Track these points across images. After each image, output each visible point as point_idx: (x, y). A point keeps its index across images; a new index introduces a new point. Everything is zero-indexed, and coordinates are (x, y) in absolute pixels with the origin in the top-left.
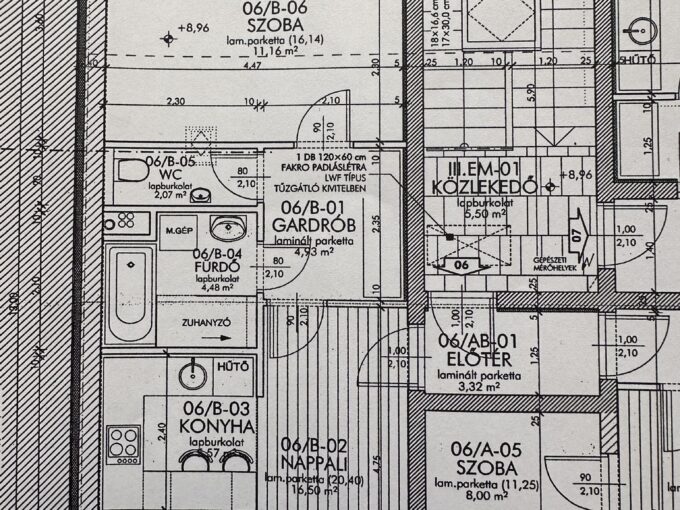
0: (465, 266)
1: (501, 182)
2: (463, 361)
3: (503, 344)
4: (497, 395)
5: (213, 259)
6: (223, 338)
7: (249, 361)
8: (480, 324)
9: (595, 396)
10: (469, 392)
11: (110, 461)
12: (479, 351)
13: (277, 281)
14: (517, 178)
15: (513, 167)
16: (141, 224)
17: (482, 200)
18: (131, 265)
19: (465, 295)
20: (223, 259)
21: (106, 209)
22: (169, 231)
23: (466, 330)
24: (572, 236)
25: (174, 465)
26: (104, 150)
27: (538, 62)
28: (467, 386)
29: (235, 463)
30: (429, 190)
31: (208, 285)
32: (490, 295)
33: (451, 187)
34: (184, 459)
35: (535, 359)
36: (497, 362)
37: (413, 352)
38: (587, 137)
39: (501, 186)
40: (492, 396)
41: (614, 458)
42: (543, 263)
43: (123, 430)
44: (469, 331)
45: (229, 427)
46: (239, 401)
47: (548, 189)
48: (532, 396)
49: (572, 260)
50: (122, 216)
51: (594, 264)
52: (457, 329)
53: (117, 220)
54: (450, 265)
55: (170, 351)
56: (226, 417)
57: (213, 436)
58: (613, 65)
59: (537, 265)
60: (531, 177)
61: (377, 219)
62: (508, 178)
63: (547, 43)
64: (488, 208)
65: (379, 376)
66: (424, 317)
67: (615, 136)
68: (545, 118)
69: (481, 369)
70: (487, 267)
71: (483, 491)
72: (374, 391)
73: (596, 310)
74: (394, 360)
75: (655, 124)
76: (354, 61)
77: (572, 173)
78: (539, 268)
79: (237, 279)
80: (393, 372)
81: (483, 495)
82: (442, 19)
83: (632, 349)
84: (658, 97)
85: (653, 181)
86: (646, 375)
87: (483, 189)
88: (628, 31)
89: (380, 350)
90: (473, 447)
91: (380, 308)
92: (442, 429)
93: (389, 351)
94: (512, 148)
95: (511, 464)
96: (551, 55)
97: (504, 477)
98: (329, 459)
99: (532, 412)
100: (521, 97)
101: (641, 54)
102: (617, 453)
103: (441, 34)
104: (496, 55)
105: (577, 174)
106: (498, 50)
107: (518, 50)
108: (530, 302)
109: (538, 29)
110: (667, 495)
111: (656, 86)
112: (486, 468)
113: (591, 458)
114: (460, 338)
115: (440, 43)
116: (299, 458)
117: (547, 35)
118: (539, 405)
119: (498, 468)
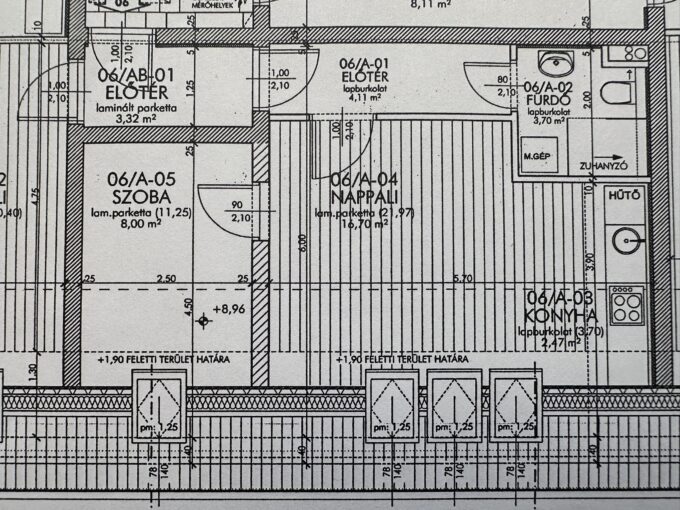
0: (126, 3)
2: (121, 94)
3: (160, 78)
4: (153, 127)
8: (139, 58)
9: (247, 127)
10: (126, 124)
12: (137, 84)
19: (125, 31)
23: (125, 65)
28: (125, 118)
32: (150, 31)
35: (190, 92)
36: (154, 95)
37: (73, 87)
40: (148, 127)
41: (265, 186)
44: (129, 66)
48: (187, 127)
51: (250, 1)
52: (117, 64)
54: (111, 2)
59: (195, 2)
65: (40, 110)
66: (84, 52)
69: (138, 102)
70: (147, 4)
71: (137, 219)
72: (34, 125)
73: (252, 46)
74: (54, 95)
78: (197, 5)
80: (53, 106)
81: (137, 223)
83: (284, 81)
86: (297, 106)
89: (40, 85)
90: (129, 176)
91: (41, 44)
92: (100, 160)
93: (50, 86)
95: (165, 192)
97: (157, 205)
99: (186, 142)
102: (268, 181)
108: (188, 37)
110: (315, 220)
112: (141, 197)
113: (242, 186)
114: (119, 72)
118: (193, 136)
119: (152, 197)
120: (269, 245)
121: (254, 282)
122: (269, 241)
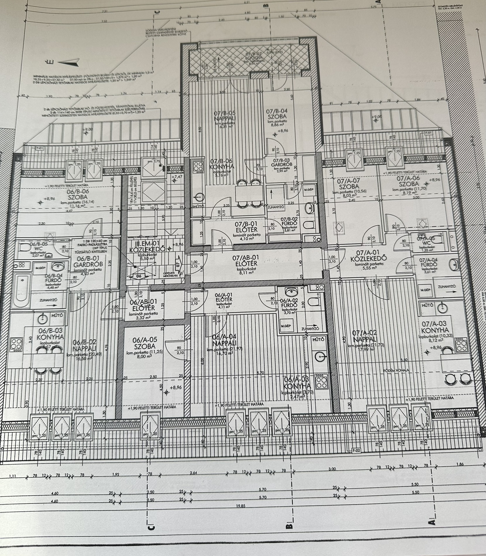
0: (140, 276)
1: (153, 248)
2: (138, 309)
3: (152, 302)
5: (52, 278)
6: (54, 305)
7: (63, 313)
8: (145, 296)
9: (183, 319)
10: (140, 320)
11: (11, 350)
12: (143, 305)
13: (75, 284)
14: (158, 246)
15: (157, 243)
16: (27, 266)
17: (146, 254)
18: (22, 280)
19: (140, 286)
20: (56, 278)
21: (15, 261)
22: (37, 268)
23: (140, 298)
24: (177, 265)
25: (34, 352)
26: (15, 241)
27: (166, 208)
28: (139, 318)
29: (56, 350)
30: (128, 251)
31: (50, 287)
32: (148, 286)
33: (136, 250)
34: (38, 349)
35: (163, 307)
36: (150, 309)
37: (121, 307)
38: (182, 232)
39: (153, 249)
40: (148, 321)
41: (189, 341)
42: (166, 274)
43: (17, 339)
44: (141, 299)
45: (55, 337)
46: (59, 328)
47: (169, 249)
48: (162, 320)
49: (176, 273)
50: (20, 263)
51: (184, 274)
52: (137, 298)
53: (18, 265)
54: (135, 276)
55: (35, 310)
56: (53, 334)
57: (49, 341)
58: (190, 208)
59: (165, 275)
60: (163, 246)
61: (110, 262)
62: (155, 246)
63: (169, 202)
64: (149, 256)
65: (109, 316)
66: (125, 295)
67: (191, 231)
68: (168, 226)
69: (144, 312)
70: (148, 276)
71: (143, 355)
72: (107, 322)
73: (184, 290)
74: (114, 310)
75: (204, 227)
76: (104, 209)
77: (177, 244)
78: (165, 276)
79: (60, 284)
80: (114, 314)
81: (143, 356)
82: (134, 194)
83: (196, 302)
84: (205, 218)
85: (203, 246)
86: (200, 311)
87: (147, 250)
88: (195, 197)
89: (109, 307)
90: (140, 339)
91: (110, 292)
92: (130, 333)
93: (113, 307)
94: (157, 236)
95: (153, 344)
96: (170, 205)
97: (151, 349)
98: (90, 347)
99: (161, 326)
100: (160, 220)
101: (199, 205)
102: (190, 339)
103: (134, 199)
104: (152, 206)
105: (178, 244)
106: (153, 204)
107: (159, 204)
108: (162, 288)
109: (166, 197)
110: (207, 352)
111: (204, 215)
112: (144, 346)
113: (181, 341)
114: (137, 301)
115: (133, 202)
116: (79, 347)
117: (169, 199)
118: (164, 323)
119: (149, 346)
120: (190, 362)
121: (185, 377)
122: (190, 361)
